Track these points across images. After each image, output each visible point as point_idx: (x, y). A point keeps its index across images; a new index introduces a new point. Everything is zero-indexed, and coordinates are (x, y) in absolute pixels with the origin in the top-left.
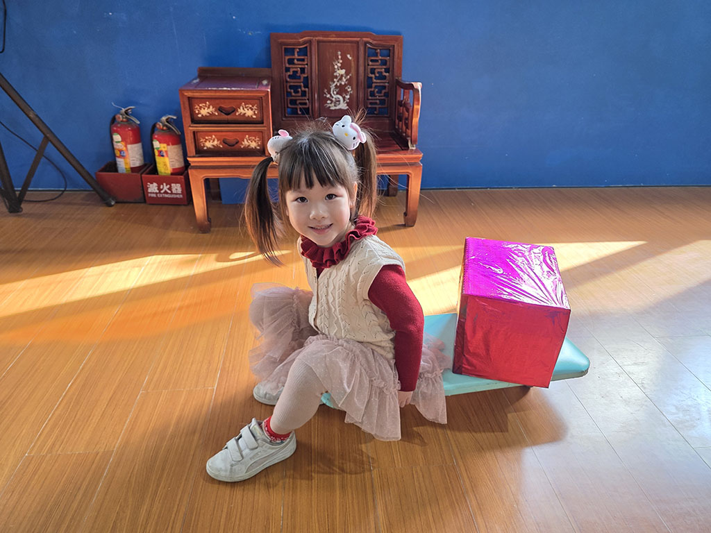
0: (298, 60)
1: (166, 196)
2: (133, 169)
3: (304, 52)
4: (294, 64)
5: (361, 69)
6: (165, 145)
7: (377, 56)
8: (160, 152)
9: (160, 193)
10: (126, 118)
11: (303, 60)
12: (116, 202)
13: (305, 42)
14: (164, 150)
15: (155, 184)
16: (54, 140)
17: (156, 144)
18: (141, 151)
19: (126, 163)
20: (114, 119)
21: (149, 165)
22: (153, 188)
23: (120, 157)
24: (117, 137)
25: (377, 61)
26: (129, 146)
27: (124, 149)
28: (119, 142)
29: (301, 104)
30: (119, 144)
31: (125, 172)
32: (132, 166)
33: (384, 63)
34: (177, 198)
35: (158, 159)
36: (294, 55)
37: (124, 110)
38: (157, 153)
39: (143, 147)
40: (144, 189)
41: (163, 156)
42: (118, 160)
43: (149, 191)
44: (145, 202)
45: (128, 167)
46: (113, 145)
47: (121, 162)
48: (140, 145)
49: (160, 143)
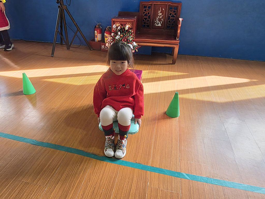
0: (147, 10)
1: (106, 49)
2: (98, 41)
3: (149, 7)
4: (146, 11)
5: (167, 13)
6: (107, 35)
7: (172, 9)
8: (106, 37)
10: (99, 26)
11: (149, 10)
12: (93, 50)
13: (150, 5)
14: (107, 36)
16: (80, 31)
17: (105, 34)
18: (101, 36)
19: (97, 39)
20: (96, 27)
21: (103, 40)
22: (103, 47)
23: (96, 37)
24: (96, 32)
25: (172, 11)
27: (97, 35)
28: (96, 33)
29: (147, 24)
30: (96, 34)
32: (99, 40)
33: (174, 12)
35: (106, 39)
36: (146, 8)
37: (98, 24)
38: (105, 37)
40: (101, 47)
41: (106, 38)
42: (95, 38)
44: (101, 50)
45: (97, 40)
46: (94, 34)
47: (96, 38)
48: (101, 34)
49: (106, 34)
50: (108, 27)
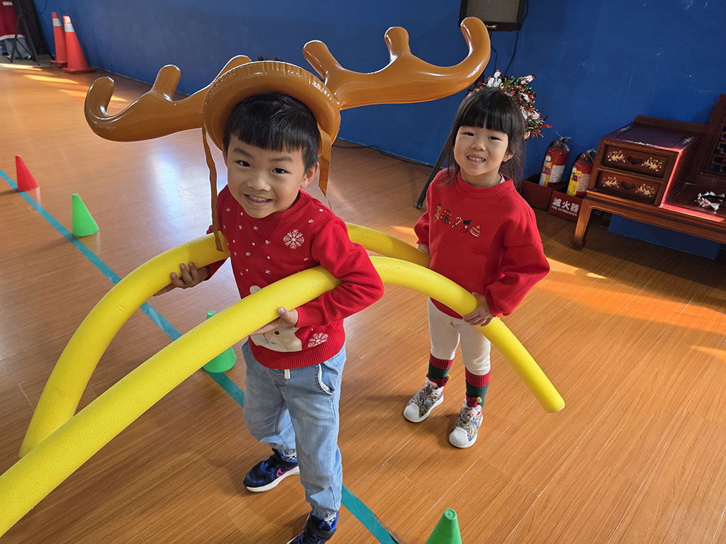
1: (565, 211)
2: (549, 183)
6: (581, 172)
8: (574, 176)
9: (561, 207)
10: (562, 145)
14: (579, 176)
15: (560, 200)
17: (574, 170)
18: (562, 172)
19: (547, 179)
20: (552, 144)
21: (562, 186)
22: (557, 202)
23: (545, 173)
24: (548, 158)
26: (554, 166)
27: (550, 168)
28: (548, 162)
29: (725, 163)
31: (543, 185)
32: (550, 181)
34: (572, 215)
35: (572, 183)
37: (562, 138)
38: (572, 177)
39: (565, 170)
40: (551, 201)
41: (576, 180)
42: (543, 174)
43: (554, 204)
44: (547, 211)
45: (547, 181)
46: (543, 163)
47: (544, 176)
48: (563, 167)
49: (578, 170)
50: (589, 151)
